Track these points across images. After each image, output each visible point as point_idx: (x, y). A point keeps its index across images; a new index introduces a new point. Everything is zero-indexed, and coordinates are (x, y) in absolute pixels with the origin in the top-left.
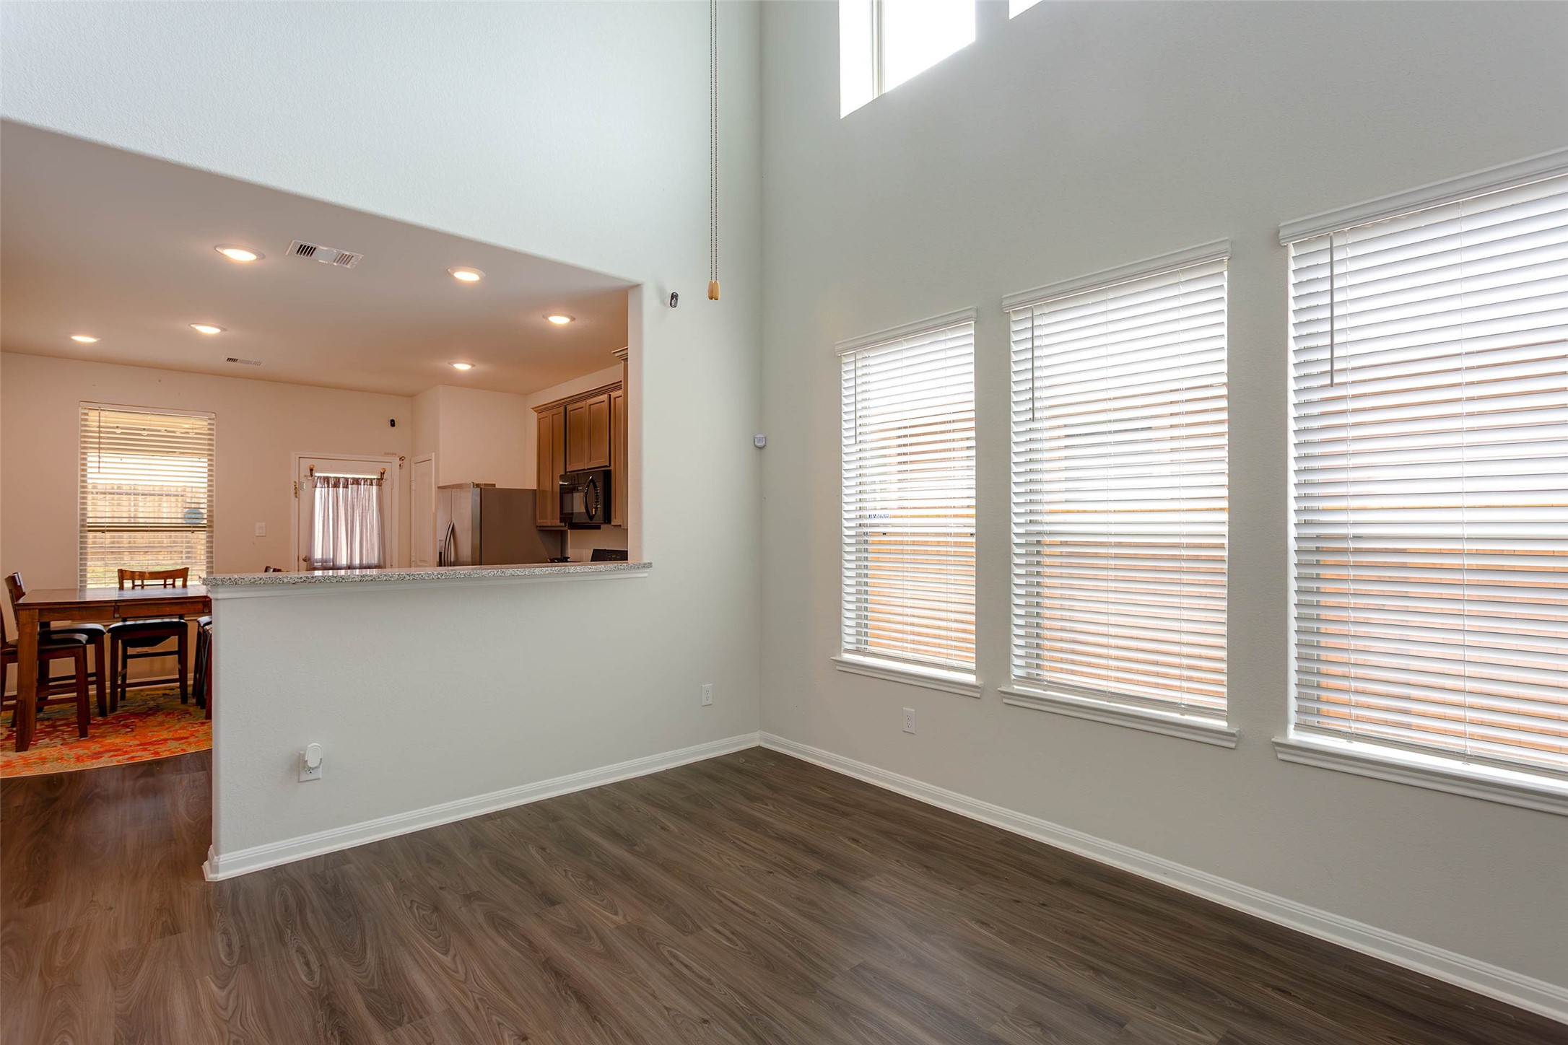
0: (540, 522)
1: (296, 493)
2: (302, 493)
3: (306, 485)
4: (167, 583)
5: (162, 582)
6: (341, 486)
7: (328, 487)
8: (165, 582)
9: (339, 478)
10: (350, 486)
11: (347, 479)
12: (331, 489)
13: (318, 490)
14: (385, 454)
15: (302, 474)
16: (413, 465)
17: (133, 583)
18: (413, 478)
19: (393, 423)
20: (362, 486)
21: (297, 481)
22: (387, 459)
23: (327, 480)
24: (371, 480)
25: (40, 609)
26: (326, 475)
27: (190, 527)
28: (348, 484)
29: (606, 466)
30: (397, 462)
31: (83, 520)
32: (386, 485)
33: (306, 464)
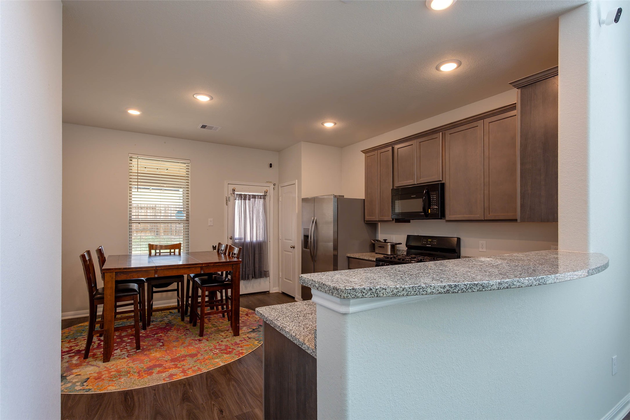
0: (367, 218)
1: (227, 203)
2: (229, 203)
3: (232, 199)
4: (171, 251)
5: (169, 251)
6: (247, 199)
7: (241, 200)
8: (170, 251)
9: (246, 195)
10: (251, 199)
11: (250, 195)
12: (243, 201)
13: (237, 201)
14: (267, 182)
15: (229, 193)
16: (280, 188)
17: (156, 251)
18: (280, 195)
19: (271, 166)
20: (257, 199)
21: (227, 197)
22: (268, 184)
23: (241, 195)
24: (261, 196)
25: (115, 272)
26: (240, 193)
27: (179, 221)
28: (250, 198)
29: (440, 181)
30: (272, 186)
31: (130, 217)
32: (267, 198)
33: (231, 187)
